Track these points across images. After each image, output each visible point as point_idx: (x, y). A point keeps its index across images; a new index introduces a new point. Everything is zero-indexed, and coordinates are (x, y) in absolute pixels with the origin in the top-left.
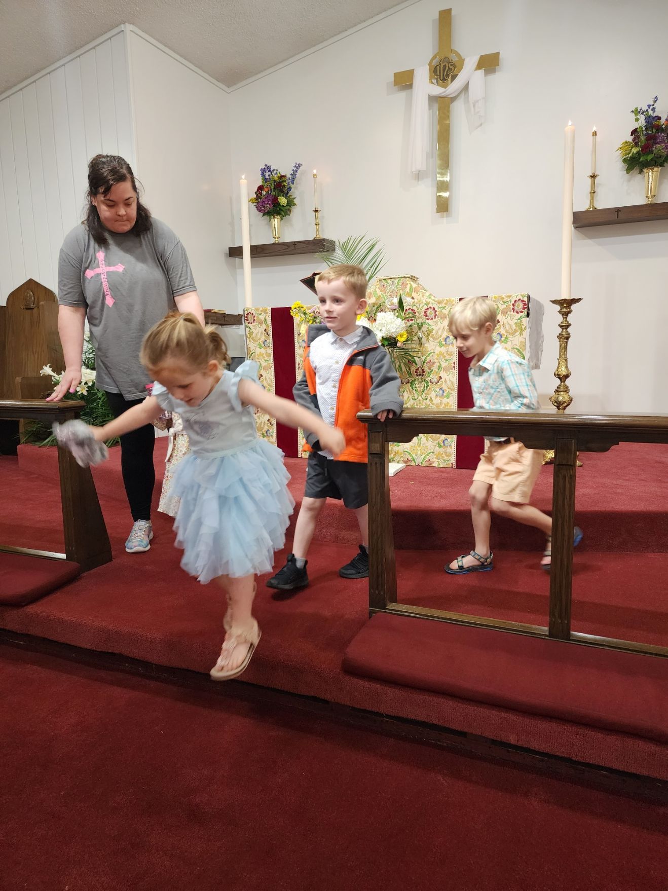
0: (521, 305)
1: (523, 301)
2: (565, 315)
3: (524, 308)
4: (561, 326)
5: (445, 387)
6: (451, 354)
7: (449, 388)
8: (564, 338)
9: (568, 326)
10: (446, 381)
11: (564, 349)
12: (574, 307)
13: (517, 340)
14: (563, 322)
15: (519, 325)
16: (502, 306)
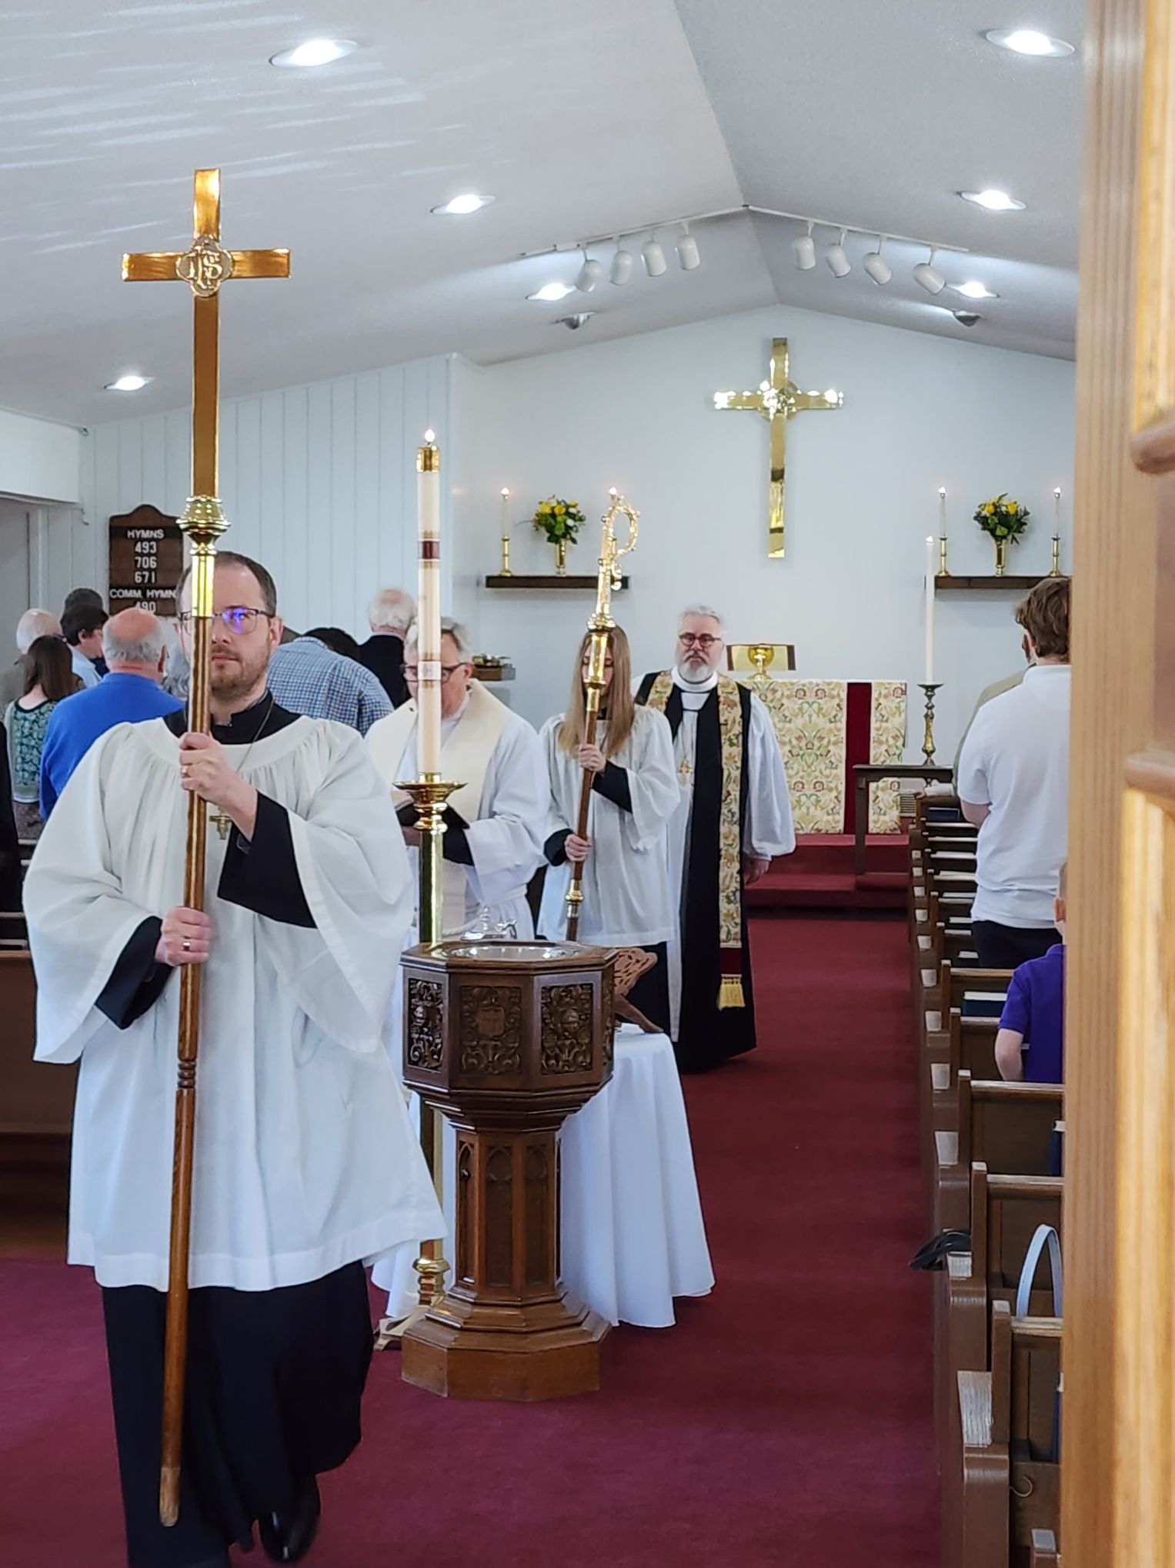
0: (900, 691)
1: (901, 689)
2: (930, 697)
3: (902, 694)
4: (926, 706)
5: (833, 760)
6: (839, 730)
7: (837, 760)
8: (929, 717)
9: (933, 707)
10: (834, 755)
11: (928, 727)
12: (936, 690)
13: (897, 721)
14: (928, 704)
15: (898, 708)
16: (884, 692)
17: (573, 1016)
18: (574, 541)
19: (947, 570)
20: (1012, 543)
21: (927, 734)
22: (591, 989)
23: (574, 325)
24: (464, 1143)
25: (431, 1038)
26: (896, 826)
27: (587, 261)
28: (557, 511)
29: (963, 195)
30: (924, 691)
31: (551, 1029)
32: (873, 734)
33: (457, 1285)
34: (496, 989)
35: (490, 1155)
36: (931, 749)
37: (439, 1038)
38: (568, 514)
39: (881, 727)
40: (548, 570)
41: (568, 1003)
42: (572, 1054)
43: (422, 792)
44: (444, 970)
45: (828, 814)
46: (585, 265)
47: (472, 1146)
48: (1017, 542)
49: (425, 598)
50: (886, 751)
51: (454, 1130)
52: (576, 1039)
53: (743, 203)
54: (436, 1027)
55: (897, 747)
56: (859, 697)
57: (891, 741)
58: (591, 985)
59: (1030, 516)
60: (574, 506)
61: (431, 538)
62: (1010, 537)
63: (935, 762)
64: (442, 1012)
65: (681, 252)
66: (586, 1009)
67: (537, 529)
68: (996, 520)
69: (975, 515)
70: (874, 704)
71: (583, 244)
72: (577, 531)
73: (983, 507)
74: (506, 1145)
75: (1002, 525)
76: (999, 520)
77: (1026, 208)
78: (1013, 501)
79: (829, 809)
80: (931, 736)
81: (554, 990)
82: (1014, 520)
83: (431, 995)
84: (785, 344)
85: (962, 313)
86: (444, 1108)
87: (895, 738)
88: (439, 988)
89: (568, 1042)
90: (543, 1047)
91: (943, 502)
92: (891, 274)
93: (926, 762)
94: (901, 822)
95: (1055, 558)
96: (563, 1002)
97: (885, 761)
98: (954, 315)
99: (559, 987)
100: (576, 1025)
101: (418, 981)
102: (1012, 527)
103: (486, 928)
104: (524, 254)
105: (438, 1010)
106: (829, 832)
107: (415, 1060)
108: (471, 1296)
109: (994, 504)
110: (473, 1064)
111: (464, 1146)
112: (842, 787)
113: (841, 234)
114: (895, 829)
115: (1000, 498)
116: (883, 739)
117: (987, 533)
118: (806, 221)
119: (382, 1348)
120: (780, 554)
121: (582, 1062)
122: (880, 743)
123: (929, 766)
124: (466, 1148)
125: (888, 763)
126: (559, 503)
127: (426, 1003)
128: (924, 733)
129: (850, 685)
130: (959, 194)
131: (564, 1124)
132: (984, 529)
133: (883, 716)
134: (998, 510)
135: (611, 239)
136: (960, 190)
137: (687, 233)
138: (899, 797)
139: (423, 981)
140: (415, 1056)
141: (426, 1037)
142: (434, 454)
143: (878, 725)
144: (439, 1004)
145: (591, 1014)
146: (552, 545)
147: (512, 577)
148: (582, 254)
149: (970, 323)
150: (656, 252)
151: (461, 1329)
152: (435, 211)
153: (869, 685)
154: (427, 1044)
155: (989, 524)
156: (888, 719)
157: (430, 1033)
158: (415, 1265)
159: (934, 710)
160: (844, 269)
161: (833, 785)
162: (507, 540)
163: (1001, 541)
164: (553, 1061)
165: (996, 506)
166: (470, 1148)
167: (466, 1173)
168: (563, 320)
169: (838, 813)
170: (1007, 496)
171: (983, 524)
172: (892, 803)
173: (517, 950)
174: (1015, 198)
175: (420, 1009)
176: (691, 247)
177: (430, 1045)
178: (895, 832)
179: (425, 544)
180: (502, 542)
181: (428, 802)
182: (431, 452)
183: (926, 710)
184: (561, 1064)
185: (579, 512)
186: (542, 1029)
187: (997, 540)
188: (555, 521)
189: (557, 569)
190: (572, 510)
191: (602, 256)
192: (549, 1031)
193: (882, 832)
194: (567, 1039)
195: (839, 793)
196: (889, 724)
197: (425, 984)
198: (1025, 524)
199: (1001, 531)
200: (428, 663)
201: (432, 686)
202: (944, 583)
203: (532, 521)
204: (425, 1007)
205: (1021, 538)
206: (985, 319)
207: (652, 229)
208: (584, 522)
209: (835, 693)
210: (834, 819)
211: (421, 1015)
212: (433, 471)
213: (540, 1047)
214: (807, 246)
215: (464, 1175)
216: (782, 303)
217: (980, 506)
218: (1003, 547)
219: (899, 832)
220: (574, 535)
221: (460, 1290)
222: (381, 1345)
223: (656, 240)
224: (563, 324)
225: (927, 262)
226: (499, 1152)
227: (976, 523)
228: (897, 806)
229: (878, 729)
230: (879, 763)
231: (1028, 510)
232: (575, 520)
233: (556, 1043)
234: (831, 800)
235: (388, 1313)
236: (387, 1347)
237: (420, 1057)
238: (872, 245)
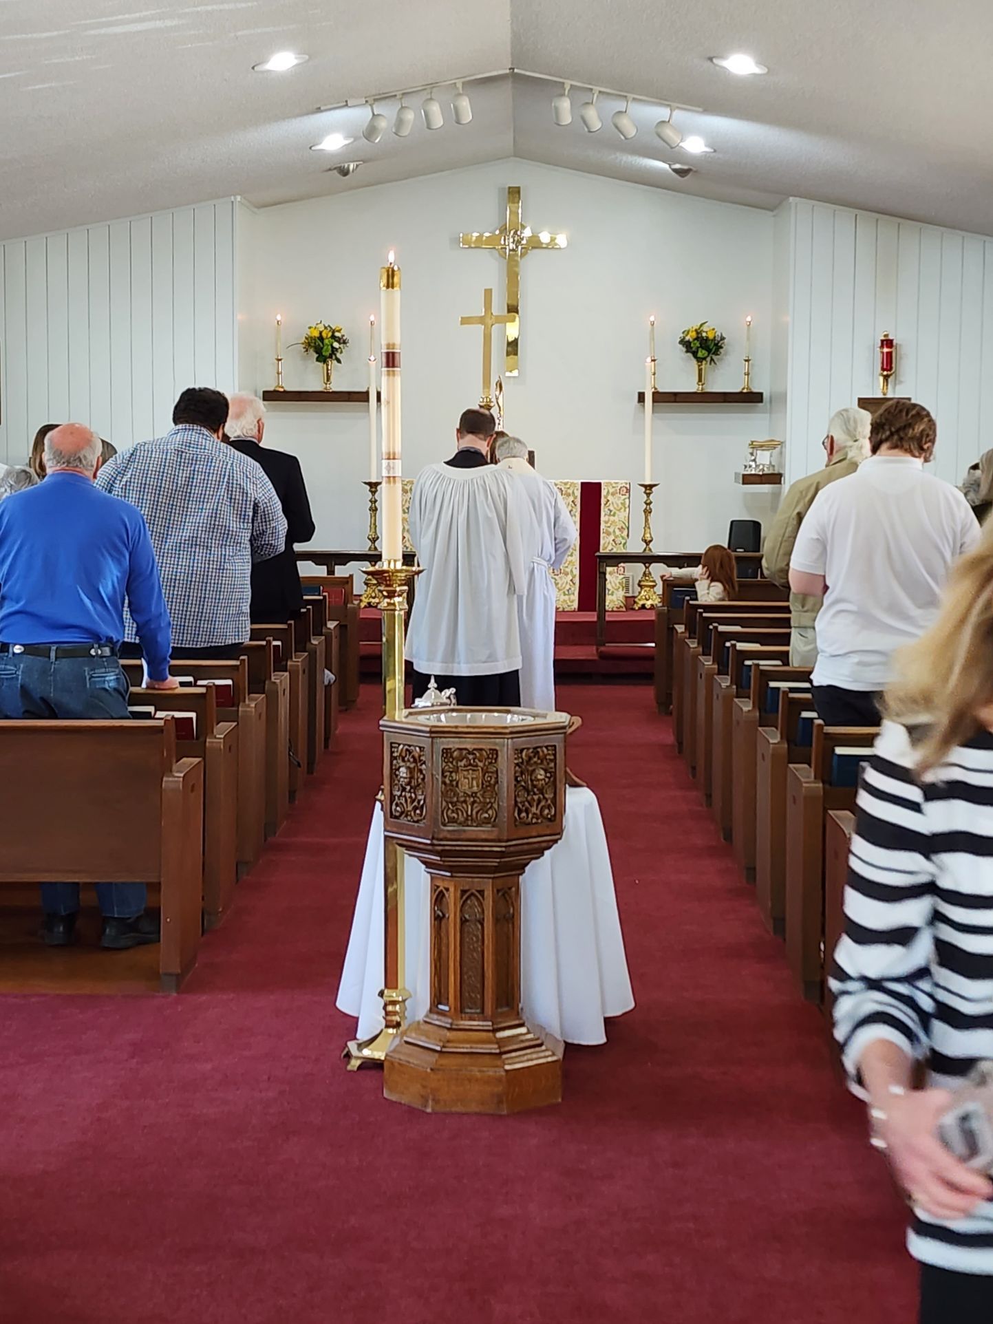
0: (625, 490)
1: (626, 488)
2: (648, 495)
3: (627, 492)
4: (645, 503)
8: (648, 512)
9: (651, 503)
11: (647, 520)
12: (654, 489)
13: (623, 515)
14: (647, 500)
15: (623, 504)
16: (611, 490)
17: (541, 774)
18: (339, 361)
19: (656, 386)
20: (710, 364)
21: (646, 526)
22: (555, 750)
23: (344, 172)
24: (438, 887)
25: (413, 795)
26: (622, 605)
27: (374, 114)
28: (324, 335)
29: (714, 60)
30: (643, 489)
31: (522, 786)
32: (603, 526)
33: (431, 1011)
34: (475, 752)
35: (464, 898)
36: (649, 539)
37: (422, 794)
38: (333, 337)
39: (609, 520)
40: (316, 385)
41: (535, 762)
42: (540, 807)
43: (386, 577)
44: (428, 735)
45: (565, 594)
46: (372, 119)
47: (447, 890)
48: (715, 363)
49: (388, 403)
50: (613, 540)
51: (429, 876)
52: (543, 795)
53: (510, 67)
54: (419, 785)
55: (623, 538)
56: (591, 495)
57: (618, 533)
58: (555, 746)
59: (725, 341)
60: (339, 331)
61: (393, 349)
62: (709, 359)
63: (653, 550)
64: (424, 772)
65: (456, 109)
66: (551, 768)
67: (307, 351)
68: (698, 345)
69: (679, 340)
70: (603, 501)
71: (371, 100)
72: (341, 352)
73: (686, 333)
74: (479, 889)
75: (703, 348)
76: (700, 344)
77: (768, 72)
78: (711, 328)
79: (565, 590)
80: (649, 528)
81: (525, 751)
82: (713, 345)
83: (413, 757)
84: (519, 192)
85: (677, 166)
86: (421, 857)
87: (621, 529)
88: (421, 751)
89: (536, 797)
90: (516, 802)
91: (653, 330)
92: (635, 130)
93: (645, 550)
94: (626, 601)
95: (746, 376)
96: (532, 762)
97: (612, 549)
98: (670, 167)
99: (528, 749)
100: (543, 782)
101: (399, 745)
102: (711, 350)
103: (433, 697)
104: (320, 108)
105: (421, 771)
106: (566, 610)
107: (397, 814)
108: (446, 1022)
109: (696, 330)
110: (454, 817)
111: (439, 890)
112: (577, 572)
113: (593, 94)
114: (621, 607)
115: (701, 325)
116: (611, 530)
117: (690, 355)
118: (563, 83)
119: (355, 1069)
120: (515, 373)
121: (548, 814)
122: (609, 534)
123: (648, 553)
124: (441, 891)
125: (615, 550)
126: (326, 328)
127: (408, 764)
128: (644, 526)
129: (583, 484)
130: (711, 59)
131: (527, 869)
132: (687, 352)
133: (611, 511)
134: (700, 335)
135: (395, 96)
136: (712, 56)
137: (461, 92)
138: (624, 580)
139: (404, 745)
140: (396, 810)
141: (408, 795)
142: (395, 273)
143: (607, 518)
144: (421, 765)
145: (555, 772)
146: (321, 364)
147: (285, 392)
148: (369, 109)
149: (683, 175)
150: (435, 108)
151: (440, 1052)
152: (255, 68)
153: (599, 484)
154: (409, 800)
155: (691, 348)
156: (615, 513)
157: (412, 791)
158: (381, 994)
159: (651, 506)
160: (596, 125)
161: (568, 570)
162: (280, 360)
163: (701, 362)
164: (524, 815)
165: (698, 332)
166: (445, 892)
167: (440, 914)
168: (335, 169)
169: (573, 594)
170: (707, 324)
171: (687, 347)
172: (618, 585)
173: (481, 716)
174: (759, 63)
175: (403, 770)
176: (465, 104)
177: (413, 801)
178: (621, 609)
179: (388, 354)
180: (276, 362)
181: (390, 585)
182: (393, 271)
183: (645, 506)
184: (530, 816)
185: (343, 336)
186: (515, 785)
187: (698, 361)
188: (323, 343)
189: (325, 385)
190: (337, 334)
191: (387, 112)
192: (521, 788)
193: (610, 610)
194: (535, 794)
195: (574, 577)
196: (616, 518)
197: (406, 747)
198: (721, 347)
199: (701, 353)
200: (391, 461)
201: (394, 482)
202: (659, 397)
203: (303, 344)
204: (408, 768)
205: (718, 360)
206: (696, 172)
207: (430, 88)
208: (348, 345)
209: (570, 491)
210: (569, 599)
211: (405, 775)
212: (395, 289)
213: (513, 802)
214: (565, 104)
215: (439, 916)
216: (515, 156)
217: (683, 333)
218: (703, 367)
219: (624, 609)
220: (338, 355)
221: (435, 1017)
222: (354, 1066)
223: (433, 97)
224: (335, 171)
225: (667, 120)
226: (472, 894)
227: (681, 346)
228: (623, 587)
229: (606, 522)
230: (607, 551)
231: (724, 335)
232: (340, 343)
233: (526, 798)
234: (567, 583)
235: (358, 1036)
236: (360, 1068)
237: (402, 813)
238: (620, 105)
